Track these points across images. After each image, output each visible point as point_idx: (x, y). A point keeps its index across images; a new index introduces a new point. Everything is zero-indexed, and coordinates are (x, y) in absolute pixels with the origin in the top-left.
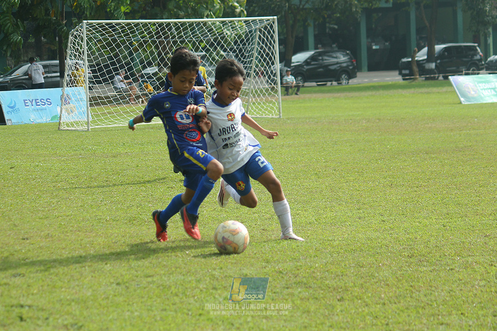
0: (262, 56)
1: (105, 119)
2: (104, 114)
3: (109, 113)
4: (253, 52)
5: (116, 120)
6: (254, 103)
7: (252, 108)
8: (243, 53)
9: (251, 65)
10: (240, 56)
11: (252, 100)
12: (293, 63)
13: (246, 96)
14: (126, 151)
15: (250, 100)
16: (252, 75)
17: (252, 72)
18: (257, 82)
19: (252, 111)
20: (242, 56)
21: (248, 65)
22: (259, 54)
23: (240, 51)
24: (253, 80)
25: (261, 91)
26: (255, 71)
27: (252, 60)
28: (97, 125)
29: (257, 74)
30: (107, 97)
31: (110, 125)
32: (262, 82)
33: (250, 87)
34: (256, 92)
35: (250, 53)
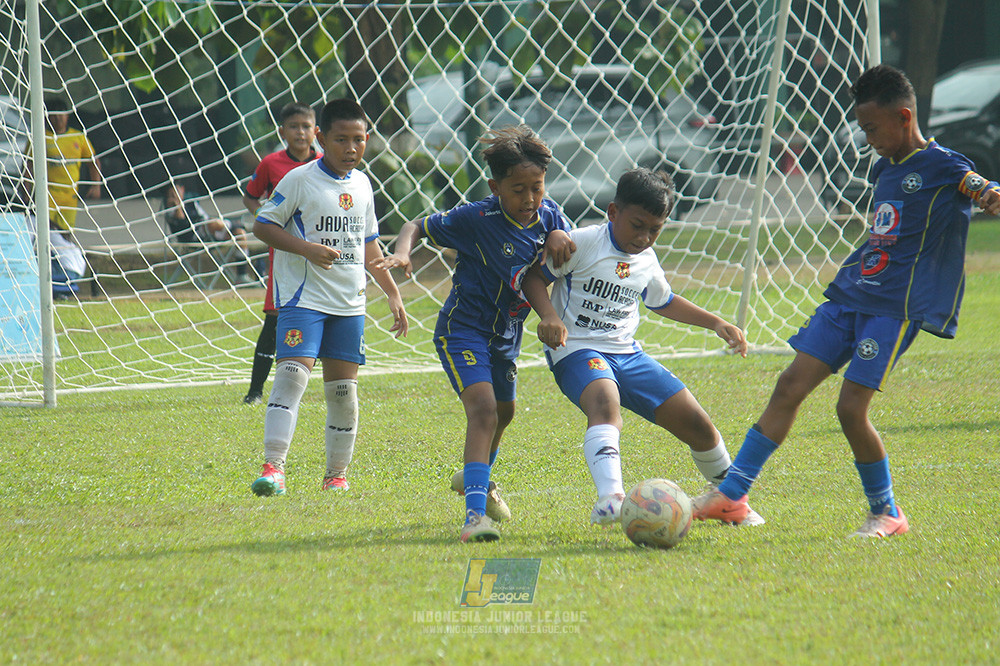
0: (808, 86)
1: (118, 353)
2: (113, 333)
3: (136, 329)
4: (768, 67)
5: (165, 359)
6: (769, 291)
7: (762, 311)
8: (726, 75)
9: (759, 124)
10: (710, 84)
11: (762, 275)
12: (939, 112)
13: (736, 258)
14: (218, 499)
15: (755, 276)
16: (763, 168)
17: (764, 156)
18: (782, 199)
19: (763, 324)
20: (718, 85)
21: (748, 125)
22: (793, 76)
23: (713, 62)
24: (764, 191)
25: (804, 240)
26: (776, 149)
27: (761, 103)
28: (88, 382)
29: (785, 164)
30: (130, 260)
31: (143, 380)
32: (804, 199)
33: (754, 218)
34: (782, 241)
35: (757, 73)
